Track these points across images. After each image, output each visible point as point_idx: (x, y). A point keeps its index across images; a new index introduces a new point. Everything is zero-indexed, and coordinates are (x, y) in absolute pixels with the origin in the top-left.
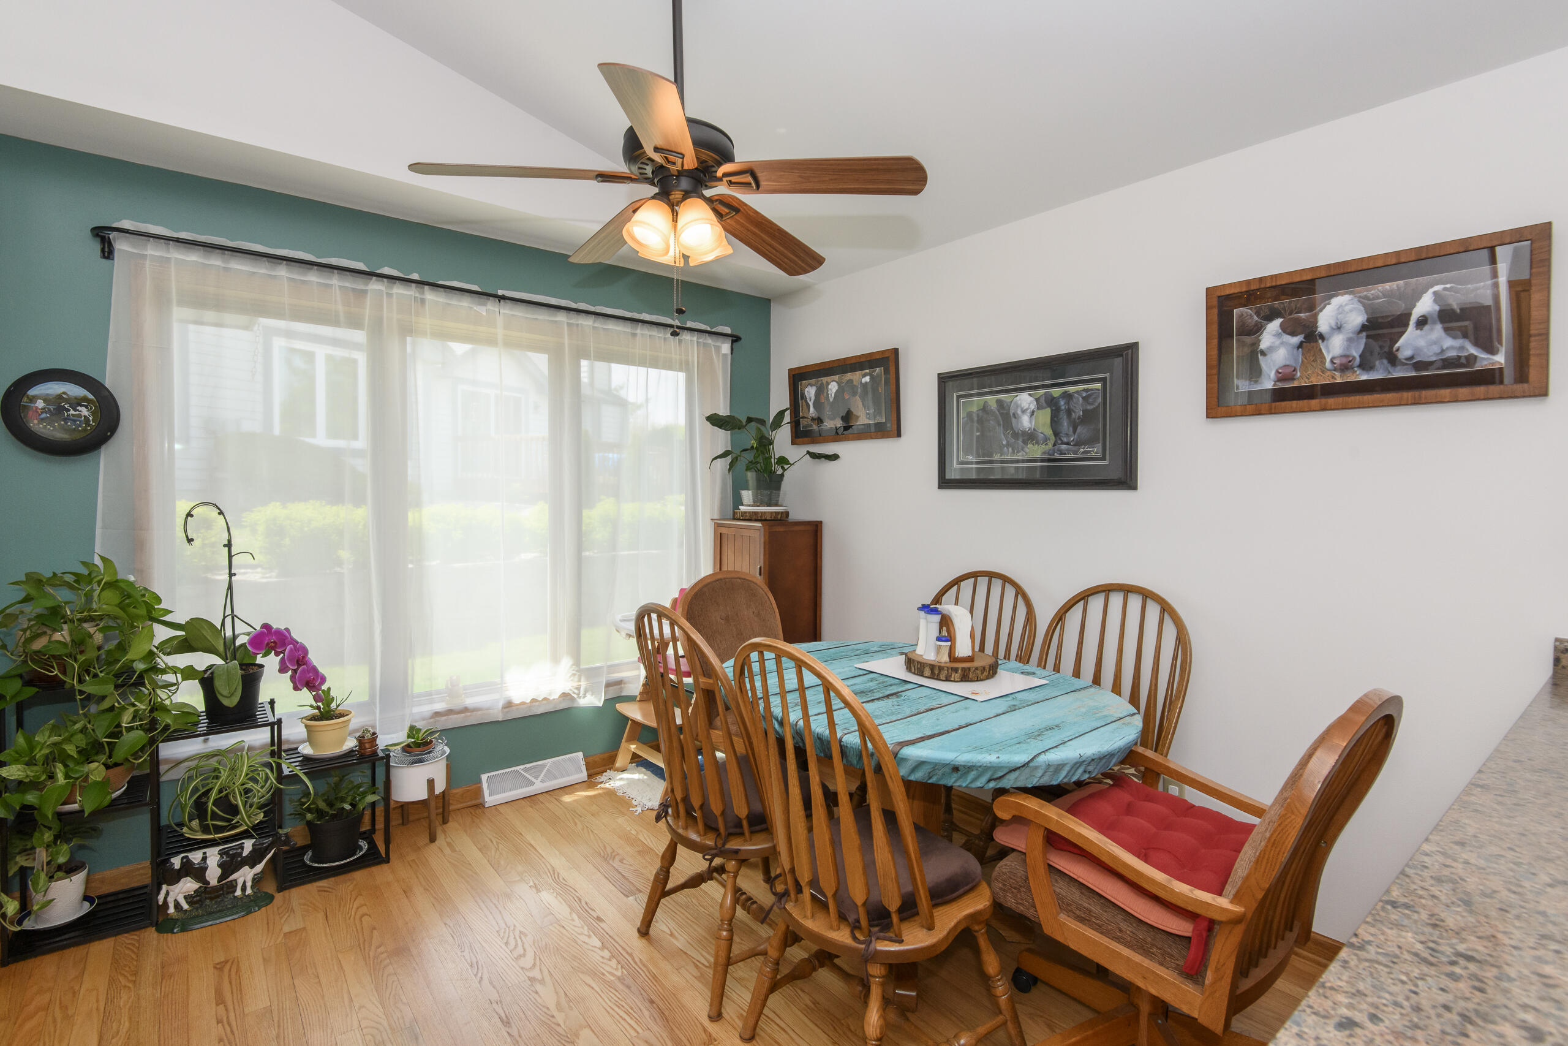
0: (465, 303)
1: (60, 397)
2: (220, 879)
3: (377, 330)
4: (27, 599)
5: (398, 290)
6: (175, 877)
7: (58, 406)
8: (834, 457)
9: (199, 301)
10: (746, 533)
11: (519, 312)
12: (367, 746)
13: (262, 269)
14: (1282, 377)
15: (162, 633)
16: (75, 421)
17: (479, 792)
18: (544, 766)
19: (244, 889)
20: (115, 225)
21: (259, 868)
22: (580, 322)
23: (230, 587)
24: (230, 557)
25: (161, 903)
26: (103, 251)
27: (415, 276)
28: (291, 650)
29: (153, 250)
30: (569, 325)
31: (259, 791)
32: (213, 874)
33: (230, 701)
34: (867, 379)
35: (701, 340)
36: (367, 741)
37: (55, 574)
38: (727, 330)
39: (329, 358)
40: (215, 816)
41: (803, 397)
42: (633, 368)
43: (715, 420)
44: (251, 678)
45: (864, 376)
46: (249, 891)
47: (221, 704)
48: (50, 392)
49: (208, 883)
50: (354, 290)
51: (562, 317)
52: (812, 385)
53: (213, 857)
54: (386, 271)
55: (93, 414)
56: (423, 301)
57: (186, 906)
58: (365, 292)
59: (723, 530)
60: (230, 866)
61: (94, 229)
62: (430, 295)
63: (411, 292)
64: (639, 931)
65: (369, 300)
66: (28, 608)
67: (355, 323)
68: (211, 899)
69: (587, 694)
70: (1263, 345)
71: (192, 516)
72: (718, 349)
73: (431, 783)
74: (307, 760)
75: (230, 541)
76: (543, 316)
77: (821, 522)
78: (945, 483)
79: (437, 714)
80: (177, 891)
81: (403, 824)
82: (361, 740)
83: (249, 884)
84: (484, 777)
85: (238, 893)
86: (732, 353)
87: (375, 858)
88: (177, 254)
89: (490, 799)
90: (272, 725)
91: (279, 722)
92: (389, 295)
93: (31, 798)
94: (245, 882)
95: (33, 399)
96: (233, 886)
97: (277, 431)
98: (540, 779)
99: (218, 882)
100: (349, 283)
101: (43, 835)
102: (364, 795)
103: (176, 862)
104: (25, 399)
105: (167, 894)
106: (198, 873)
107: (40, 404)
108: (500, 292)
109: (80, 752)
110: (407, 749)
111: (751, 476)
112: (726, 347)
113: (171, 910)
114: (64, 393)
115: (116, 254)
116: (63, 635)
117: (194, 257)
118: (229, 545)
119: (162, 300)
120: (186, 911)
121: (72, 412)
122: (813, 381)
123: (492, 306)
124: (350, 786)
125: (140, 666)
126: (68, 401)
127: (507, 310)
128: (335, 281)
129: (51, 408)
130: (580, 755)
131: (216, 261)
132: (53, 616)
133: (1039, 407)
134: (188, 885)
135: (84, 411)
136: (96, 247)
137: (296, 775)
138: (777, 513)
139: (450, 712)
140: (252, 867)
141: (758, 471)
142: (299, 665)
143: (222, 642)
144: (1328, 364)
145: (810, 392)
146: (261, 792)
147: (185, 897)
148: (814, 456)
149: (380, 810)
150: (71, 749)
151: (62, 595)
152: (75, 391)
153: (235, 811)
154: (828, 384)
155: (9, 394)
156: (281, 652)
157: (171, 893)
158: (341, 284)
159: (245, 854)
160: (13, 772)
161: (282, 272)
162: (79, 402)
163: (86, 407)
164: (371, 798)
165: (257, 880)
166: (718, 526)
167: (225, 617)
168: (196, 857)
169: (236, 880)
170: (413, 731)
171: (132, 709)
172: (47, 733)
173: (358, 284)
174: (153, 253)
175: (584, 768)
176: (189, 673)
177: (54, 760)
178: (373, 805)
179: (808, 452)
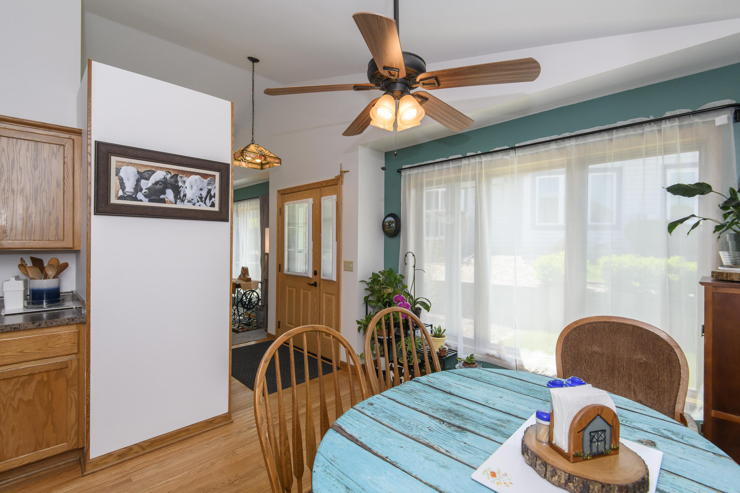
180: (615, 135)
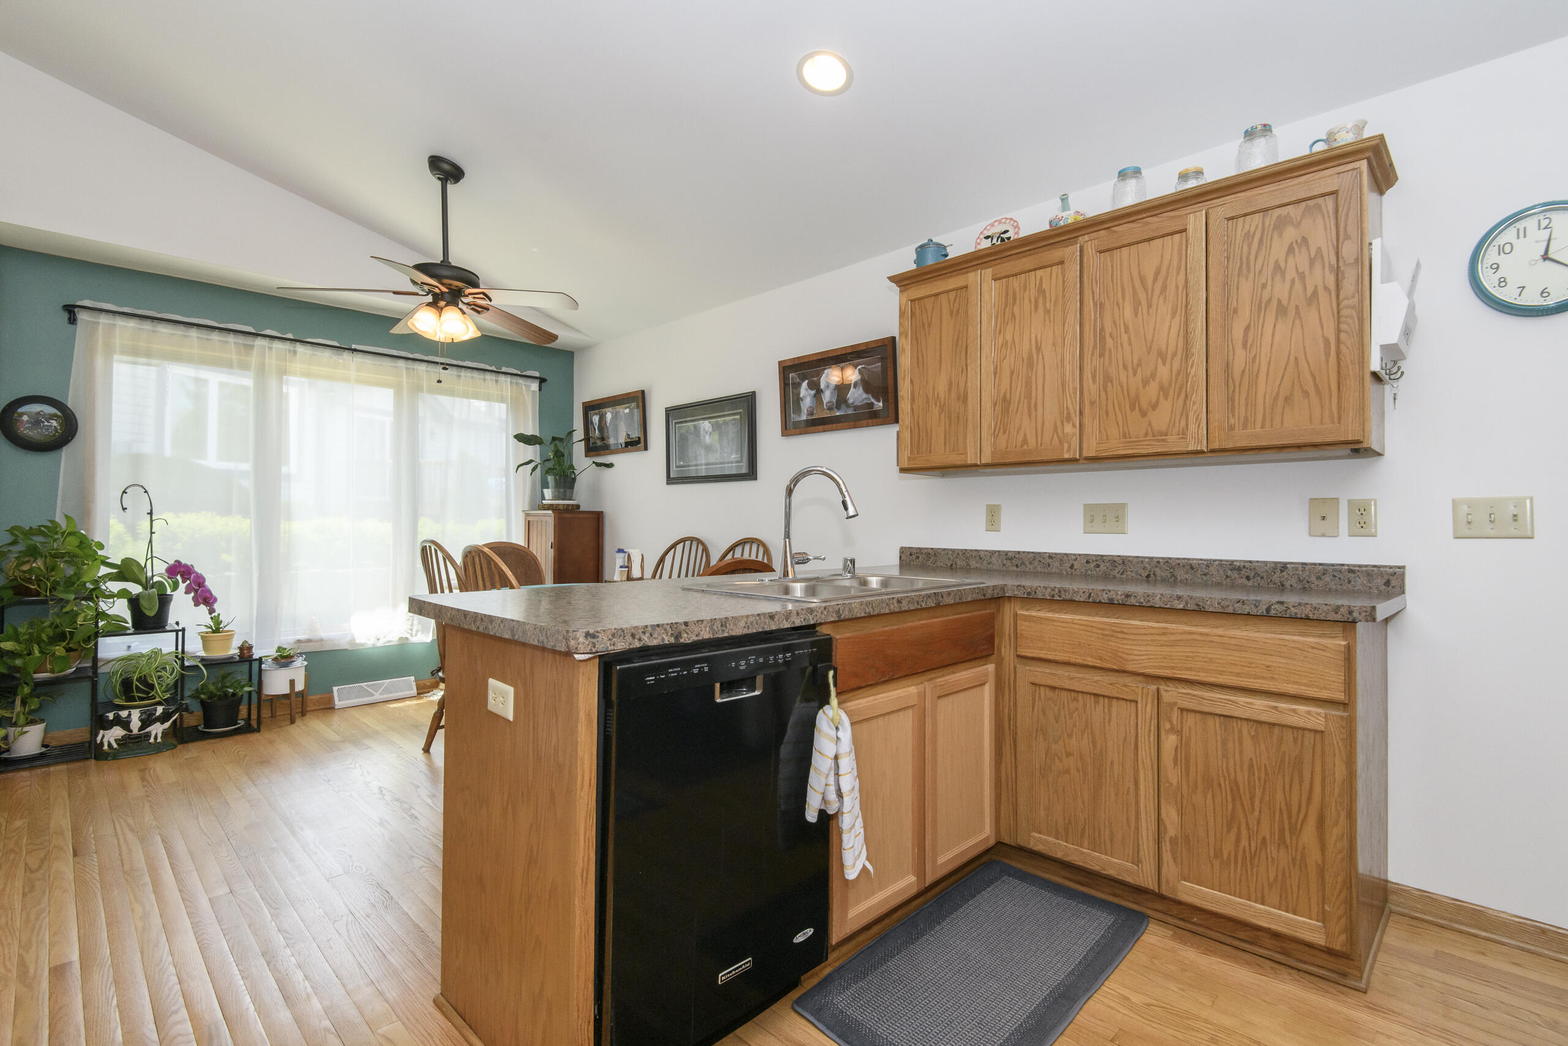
0: (327, 354)
1: (38, 413)
2: (140, 729)
3: (261, 372)
4: (14, 543)
5: (277, 345)
6: (108, 725)
7: (36, 421)
8: (610, 466)
9: (133, 352)
10: (543, 518)
11: (369, 360)
12: (246, 652)
13: (179, 331)
14: (811, 413)
15: (104, 570)
16: (48, 429)
17: (331, 699)
18: (383, 684)
19: (156, 738)
20: (78, 303)
21: (167, 725)
22: (415, 367)
23: (151, 541)
24: (152, 521)
25: (98, 742)
26: (69, 319)
27: (290, 336)
28: (194, 577)
29: (104, 320)
30: (407, 368)
31: (168, 678)
32: (135, 724)
33: (151, 613)
34: (627, 411)
35: (514, 381)
36: (246, 650)
37: (31, 528)
38: (537, 374)
39: (222, 385)
40: (138, 690)
41: (592, 423)
42: (457, 400)
43: (521, 438)
44: (164, 601)
45: (626, 408)
46: (159, 740)
47: (144, 614)
48: (32, 410)
49: (131, 731)
50: (245, 345)
51: (401, 363)
52: (596, 414)
53: (136, 716)
54: (269, 332)
55: (60, 425)
56: (295, 352)
57: (115, 746)
58: (252, 346)
59: (530, 518)
60: (146, 722)
61: (65, 306)
62: (300, 348)
63: (287, 346)
64: (423, 749)
65: (255, 352)
66: (14, 548)
67: (244, 366)
68: (133, 743)
69: (418, 634)
70: (801, 396)
71: (126, 493)
72: (528, 387)
73: (292, 683)
74: (203, 660)
75: (151, 510)
76: (387, 363)
77: (602, 512)
78: (670, 480)
79: (299, 641)
80: (110, 734)
81: (272, 717)
82: (241, 649)
83: (159, 735)
84: (335, 689)
85: (152, 740)
86: (540, 390)
87: (248, 729)
88: (120, 322)
89: (338, 703)
90: (177, 631)
91: (183, 630)
92: (270, 348)
93: (18, 662)
94: (156, 734)
95: (22, 414)
96: (148, 735)
97: (168, 452)
98: (379, 692)
99: (139, 731)
100: (241, 340)
101: (23, 688)
102: (244, 686)
103: (111, 716)
104: (16, 415)
105: (103, 736)
106: (125, 724)
107: (25, 418)
108: (354, 346)
109: (49, 638)
110: (275, 659)
111: (550, 479)
112: (535, 386)
113: (106, 747)
114: (42, 411)
115: (79, 322)
116: (39, 563)
117: (132, 324)
118: (151, 513)
119: (109, 352)
120: (116, 749)
121: (46, 423)
122: (597, 411)
123: (346, 355)
124: (233, 681)
125: (90, 586)
126: (44, 416)
127: (358, 358)
128: (231, 338)
129: (33, 421)
130: (412, 678)
131: (147, 326)
132: (33, 552)
133: (714, 430)
134: (118, 732)
135: (54, 423)
136: (66, 315)
137: (197, 666)
138: (568, 505)
139: (309, 641)
140: (162, 723)
141: (555, 475)
142: (200, 587)
143: (145, 576)
144: (825, 407)
145: (596, 419)
146: (170, 679)
147: (116, 740)
148: (599, 465)
149: (254, 697)
150: (44, 637)
151: (38, 539)
152: (49, 410)
153: (152, 687)
154: (606, 413)
155: (5, 410)
156: (188, 579)
157: (106, 736)
158: (236, 341)
159: (157, 714)
160: (8, 646)
161: (194, 333)
162: (52, 417)
163: (56, 420)
164: (247, 689)
165: (165, 734)
166: (527, 515)
167: (147, 560)
168: (124, 714)
169: (150, 732)
170: (279, 649)
171: (83, 615)
172: (26, 626)
173: (249, 340)
174: (104, 321)
175: (415, 688)
176: (123, 593)
177: (32, 642)
178: (250, 693)
179: (594, 462)
180: (463, 373)
